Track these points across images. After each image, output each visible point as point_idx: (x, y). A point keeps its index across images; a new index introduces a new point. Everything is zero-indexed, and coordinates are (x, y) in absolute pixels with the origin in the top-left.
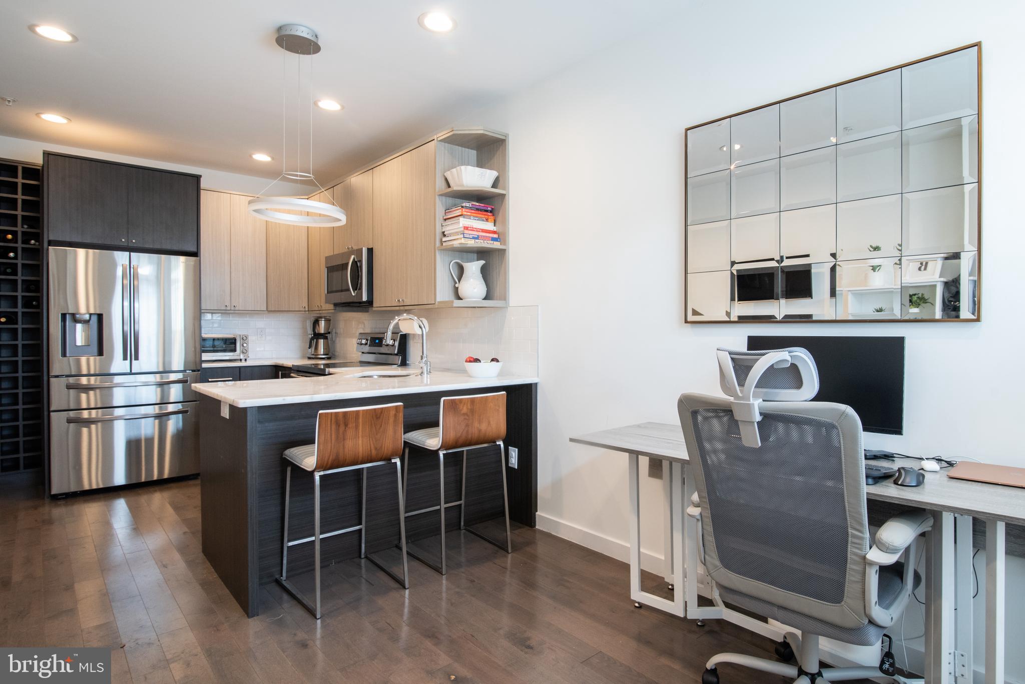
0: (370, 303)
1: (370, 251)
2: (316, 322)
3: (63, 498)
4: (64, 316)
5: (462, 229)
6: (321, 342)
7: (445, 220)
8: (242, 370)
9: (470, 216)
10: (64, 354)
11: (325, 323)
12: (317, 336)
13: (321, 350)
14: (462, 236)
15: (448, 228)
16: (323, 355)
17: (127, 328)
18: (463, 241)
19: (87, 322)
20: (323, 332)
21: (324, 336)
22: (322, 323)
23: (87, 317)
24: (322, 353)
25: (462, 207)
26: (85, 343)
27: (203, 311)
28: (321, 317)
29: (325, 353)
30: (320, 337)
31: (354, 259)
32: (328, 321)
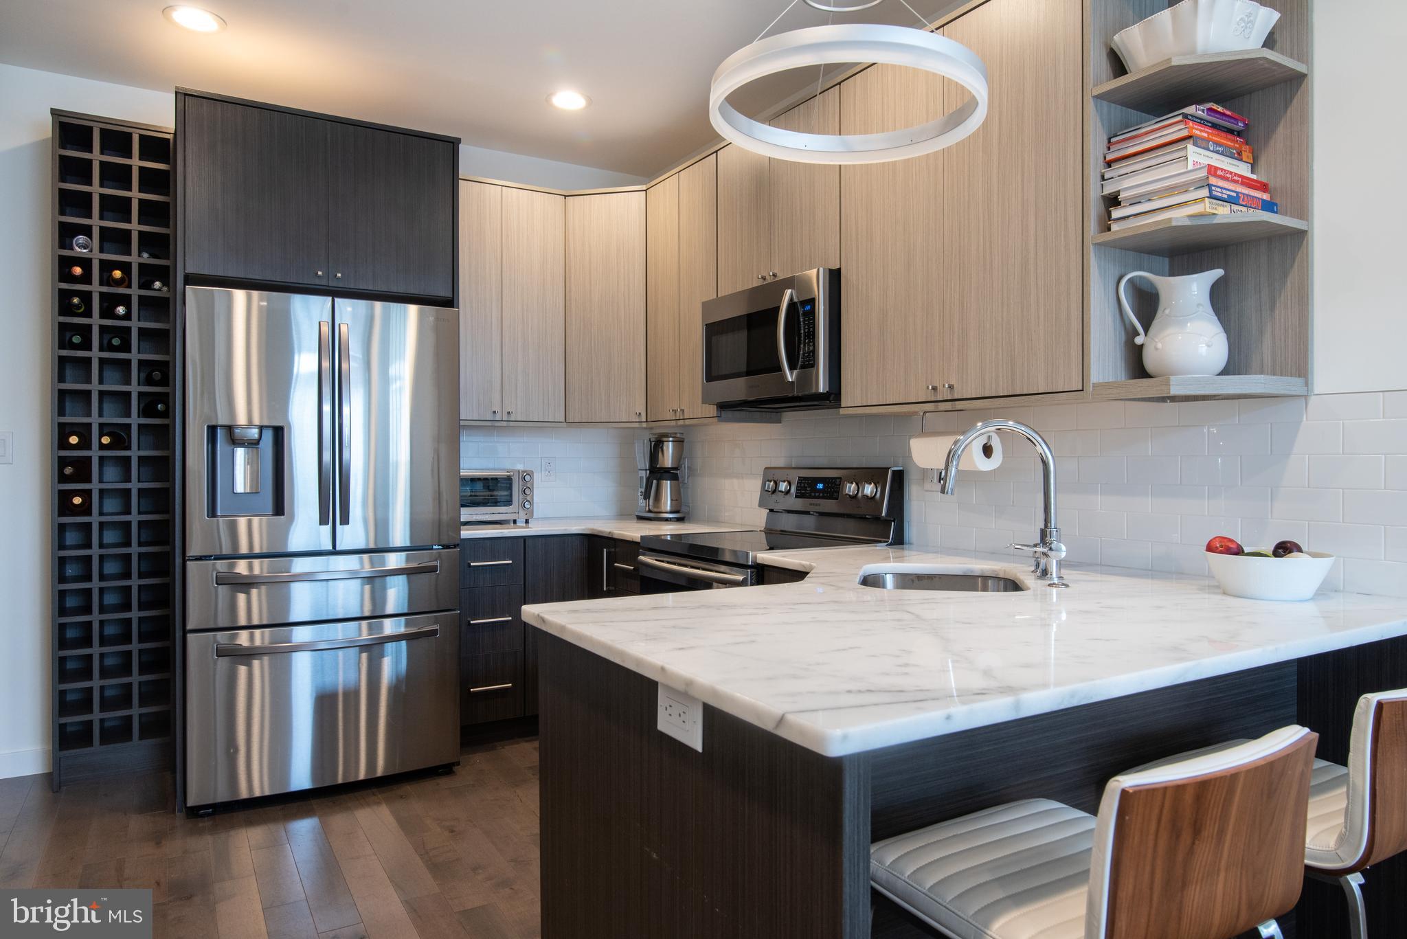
0: (833, 397)
1: (835, 277)
2: (657, 446)
3: (208, 815)
4: (212, 430)
5: (1204, 173)
6: (667, 485)
7: (1109, 164)
8: (529, 542)
9: (1208, 140)
10: (212, 512)
11: (673, 446)
12: (657, 473)
13: (667, 503)
14: (1205, 192)
15: (1127, 183)
16: (671, 512)
18: (1207, 206)
19: (253, 444)
20: (670, 465)
21: (671, 474)
22: (669, 448)
23: (254, 433)
24: (669, 508)
25: (1185, 116)
26: (251, 487)
27: (462, 423)
28: (667, 435)
29: (674, 509)
30: (668, 475)
31: (791, 299)
32: (679, 442)
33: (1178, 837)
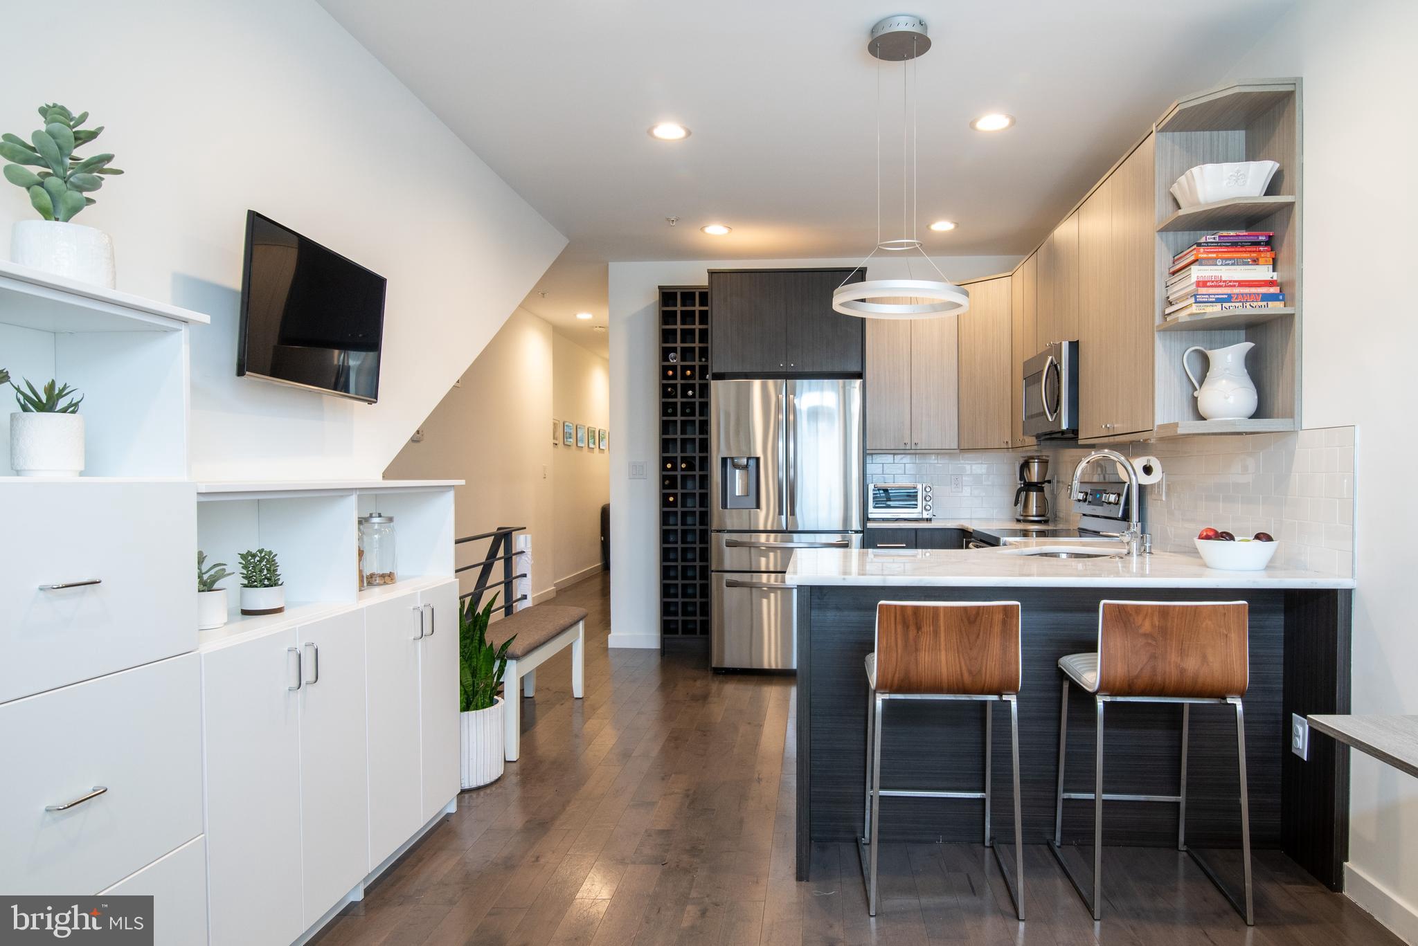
0: (1074, 431)
1: (1074, 346)
2: (1025, 466)
3: (723, 674)
4: (724, 460)
5: (1194, 287)
6: (1033, 496)
7: (1174, 273)
8: (919, 533)
9: (1216, 259)
10: (724, 506)
11: (1039, 466)
12: (1028, 487)
13: (1033, 509)
14: (1193, 300)
15: (1176, 288)
16: (1036, 516)
17: (783, 475)
18: (1195, 309)
19: (746, 467)
20: (1036, 481)
21: (1037, 487)
22: (1035, 467)
23: (744, 461)
24: (1034, 513)
25: (1199, 245)
26: (742, 492)
27: (868, 452)
28: (1032, 458)
29: (1038, 514)
30: (1033, 488)
31: (1052, 362)
32: (1044, 463)
33: (908, 627)
